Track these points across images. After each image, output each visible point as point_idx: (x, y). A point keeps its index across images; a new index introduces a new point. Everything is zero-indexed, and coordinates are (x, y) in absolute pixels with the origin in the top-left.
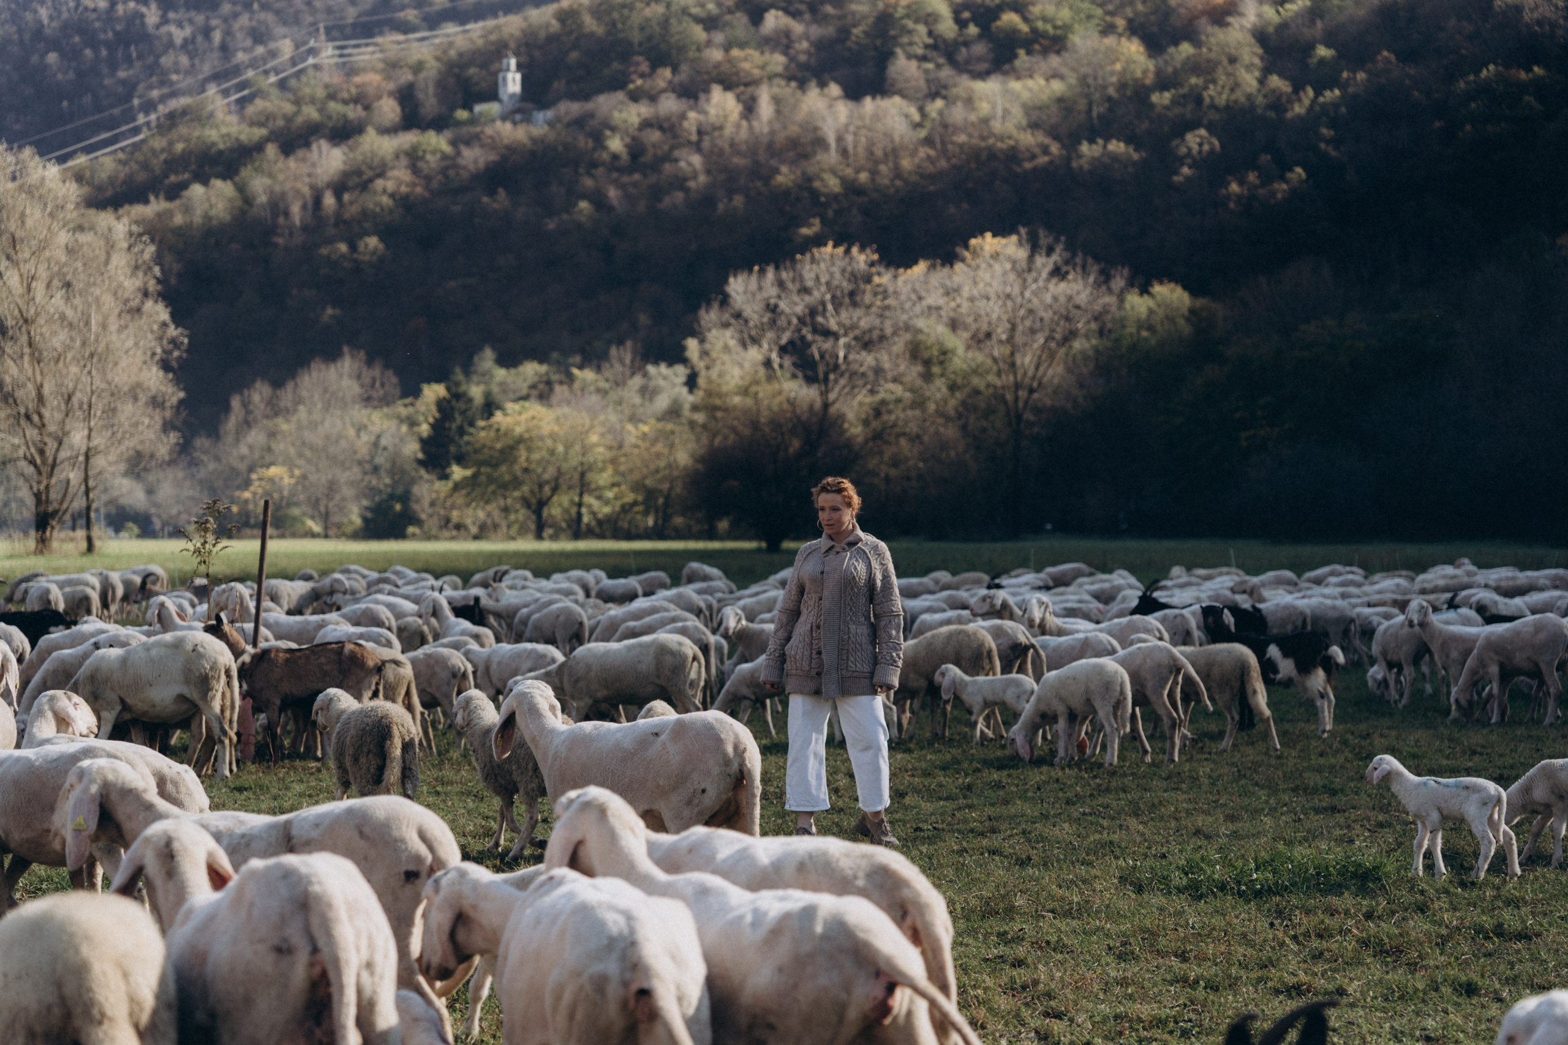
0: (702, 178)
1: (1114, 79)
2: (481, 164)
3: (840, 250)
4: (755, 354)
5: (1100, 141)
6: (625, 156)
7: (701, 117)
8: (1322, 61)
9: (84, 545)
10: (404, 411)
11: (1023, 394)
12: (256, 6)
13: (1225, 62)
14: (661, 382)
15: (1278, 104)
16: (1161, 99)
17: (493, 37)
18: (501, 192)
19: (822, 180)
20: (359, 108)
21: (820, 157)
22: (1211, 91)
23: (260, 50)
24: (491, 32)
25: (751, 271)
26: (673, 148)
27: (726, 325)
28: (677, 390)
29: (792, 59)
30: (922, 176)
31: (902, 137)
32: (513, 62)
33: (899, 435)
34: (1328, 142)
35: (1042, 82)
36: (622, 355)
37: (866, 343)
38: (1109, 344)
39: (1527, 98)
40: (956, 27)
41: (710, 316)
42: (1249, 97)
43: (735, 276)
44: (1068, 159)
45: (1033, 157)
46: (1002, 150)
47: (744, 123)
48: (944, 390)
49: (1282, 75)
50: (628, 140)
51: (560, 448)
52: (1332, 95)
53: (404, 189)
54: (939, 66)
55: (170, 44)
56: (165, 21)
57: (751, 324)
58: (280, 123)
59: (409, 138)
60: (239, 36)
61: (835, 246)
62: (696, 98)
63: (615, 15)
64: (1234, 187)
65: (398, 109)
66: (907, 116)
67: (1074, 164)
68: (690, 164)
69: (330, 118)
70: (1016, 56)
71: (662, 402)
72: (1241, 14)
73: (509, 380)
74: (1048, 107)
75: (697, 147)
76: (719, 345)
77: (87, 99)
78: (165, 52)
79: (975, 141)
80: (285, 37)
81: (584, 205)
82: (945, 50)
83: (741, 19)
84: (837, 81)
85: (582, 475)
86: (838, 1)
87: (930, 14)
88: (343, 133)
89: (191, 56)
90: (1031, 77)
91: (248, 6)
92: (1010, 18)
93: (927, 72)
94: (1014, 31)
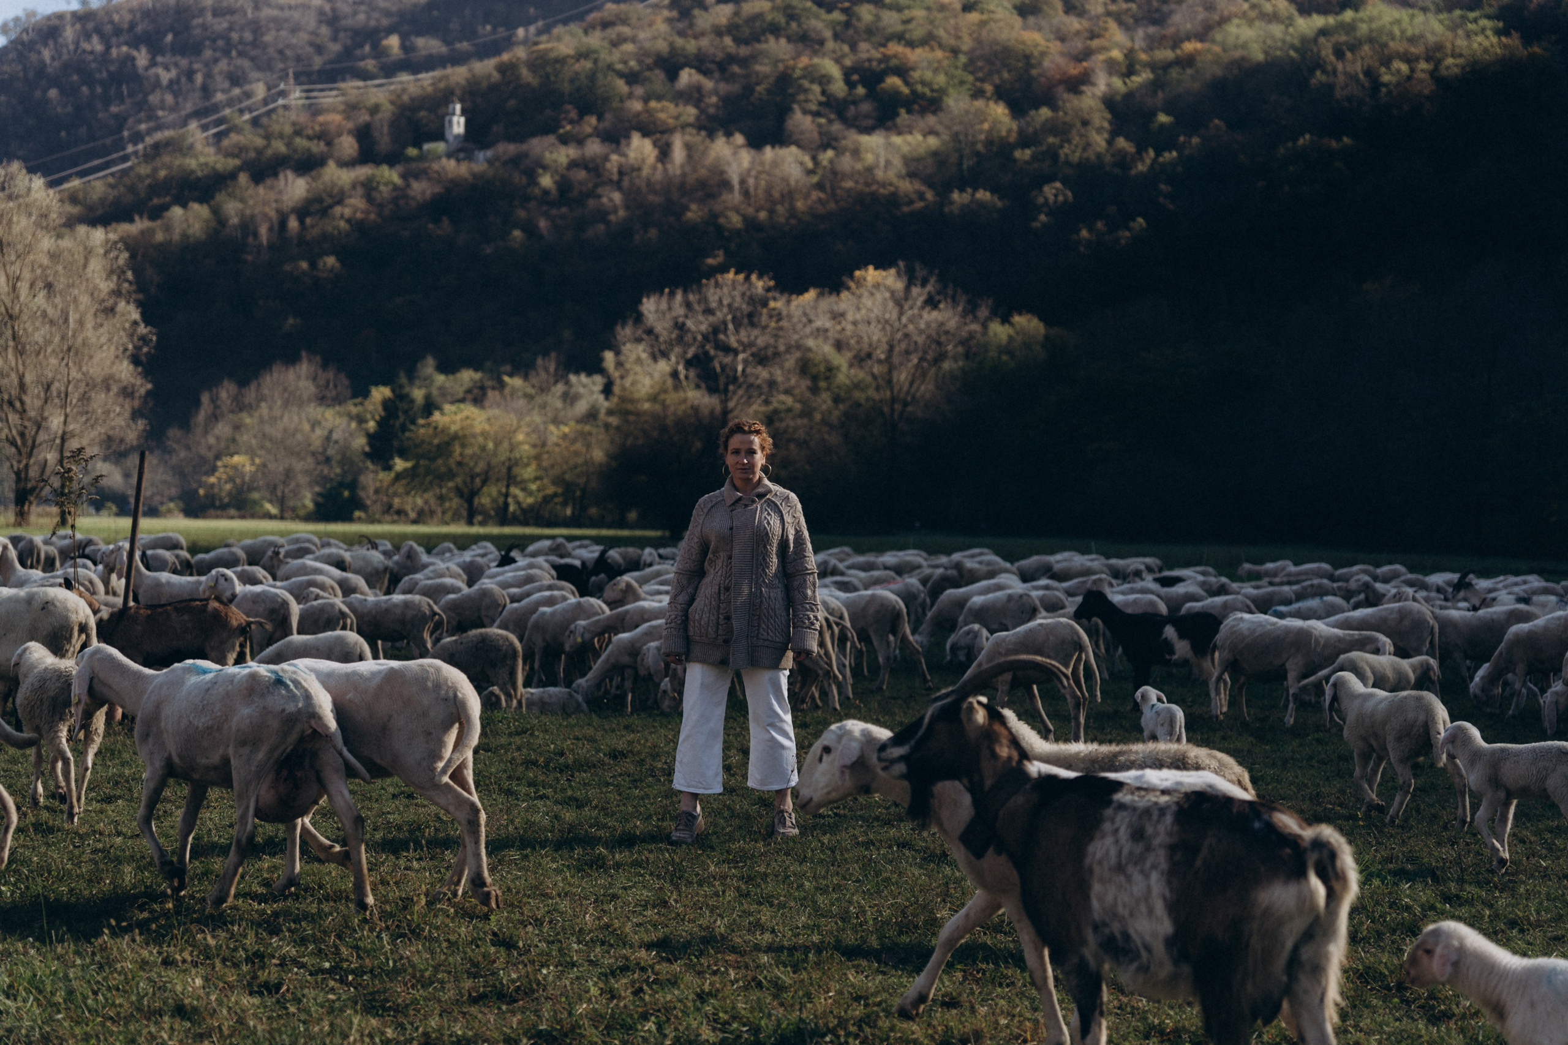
0: (622, 213)
1: (982, 137)
2: (428, 193)
3: (741, 277)
4: (664, 366)
5: (969, 190)
6: (554, 191)
7: (622, 160)
8: (1162, 126)
10: (354, 410)
11: (898, 407)
12: (234, 53)
13: (1079, 125)
14: (581, 390)
15: (1123, 162)
16: (1023, 155)
17: (442, 85)
18: (445, 220)
19: (727, 217)
20: (322, 144)
21: (725, 197)
22: (1066, 149)
23: (237, 91)
24: (439, 81)
25: (662, 293)
26: (596, 186)
27: (639, 340)
28: (595, 396)
29: (702, 111)
30: (813, 215)
31: (797, 182)
32: (458, 107)
33: (789, 441)
34: (1166, 196)
35: (920, 137)
36: (548, 365)
37: (762, 358)
38: (973, 366)
39: (1337, 164)
40: (846, 88)
41: (625, 332)
42: (1099, 156)
43: (648, 297)
44: (941, 205)
45: (911, 202)
46: (883, 195)
47: (659, 166)
48: (830, 403)
49: (1127, 138)
50: (557, 178)
51: (491, 445)
52: (1170, 156)
53: (359, 215)
54: (830, 121)
55: (157, 84)
56: (153, 64)
57: (661, 339)
58: (252, 155)
59: (364, 172)
60: (219, 78)
61: (736, 273)
62: (618, 143)
63: (549, 69)
64: (1084, 233)
65: (356, 146)
66: (801, 163)
67: (946, 210)
68: (611, 200)
69: (295, 151)
70: (898, 115)
71: (582, 407)
72: (1093, 84)
73: (448, 384)
74: (924, 159)
75: (618, 185)
76: (633, 357)
77: (83, 130)
78: (153, 91)
79: (860, 187)
80: (259, 80)
81: (517, 233)
82: (836, 107)
83: (659, 75)
84: (741, 132)
85: (510, 469)
86: (744, 62)
87: (824, 76)
88: (307, 165)
89: (176, 95)
90: (911, 133)
91: (227, 53)
92: (894, 81)
93: (820, 126)
94: (894, 93)
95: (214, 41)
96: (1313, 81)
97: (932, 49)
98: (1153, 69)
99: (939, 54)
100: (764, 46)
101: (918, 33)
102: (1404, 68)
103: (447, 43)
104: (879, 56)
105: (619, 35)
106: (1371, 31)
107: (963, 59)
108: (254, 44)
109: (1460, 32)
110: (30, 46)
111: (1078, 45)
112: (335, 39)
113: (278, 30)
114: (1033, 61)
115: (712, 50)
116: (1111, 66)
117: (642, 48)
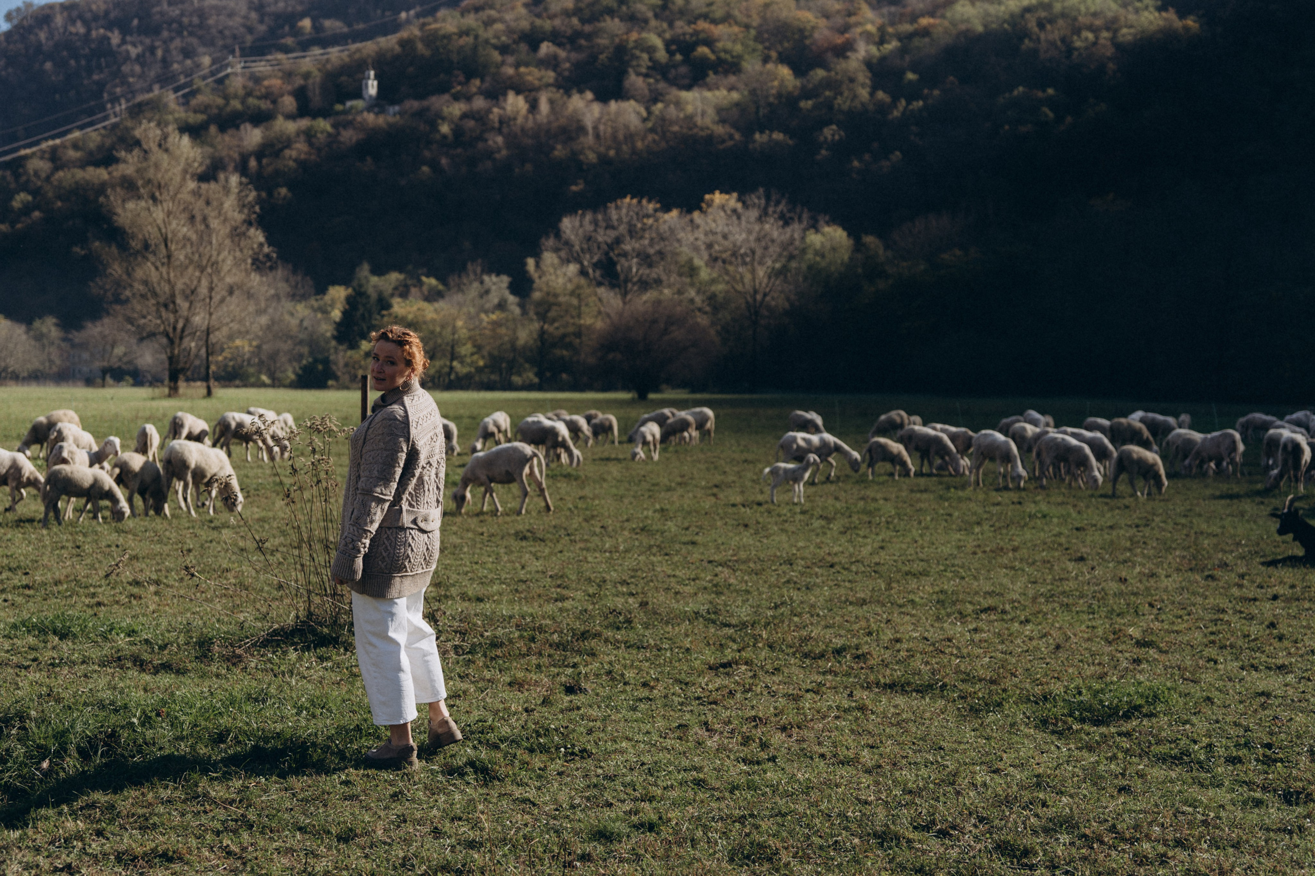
0: (504, 152)
1: (774, 91)
2: (354, 139)
3: (635, 201)
5: (767, 132)
6: (451, 137)
7: (501, 112)
8: (910, 81)
9: (204, 391)
10: (316, 304)
12: (185, 33)
13: (847, 81)
14: (492, 287)
15: (883, 109)
16: (806, 105)
17: (357, 56)
18: (369, 159)
19: (584, 155)
20: (268, 102)
21: (582, 139)
22: (839, 100)
23: (188, 62)
24: (355, 53)
25: (576, 213)
26: (483, 132)
27: (556, 250)
28: (503, 292)
29: (559, 74)
30: (651, 153)
31: (636, 127)
32: (372, 73)
34: (916, 135)
35: (725, 92)
36: (475, 268)
37: (651, 262)
39: (1043, 109)
40: (667, 56)
41: (547, 243)
42: (863, 104)
43: (566, 217)
44: (747, 143)
45: (723, 141)
46: (702, 137)
47: (530, 116)
49: (885, 91)
50: (453, 126)
51: (438, 329)
52: (918, 104)
53: (303, 156)
54: (657, 81)
55: (127, 58)
56: (124, 42)
57: (575, 248)
58: (215, 111)
59: (304, 123)
60: (174, 53)
61: (630, 198)
62: (498, 100)
63: (438, 43)
64: (856, 163)
65: (295, 104)
66: (638, 113)
67: (751, 146)
68: (496, 143)
69: (248, 108)
70: (707, 75)
71: (493, 299)
72: (855, 51)
73: (381, 283)
74: (730, 109)
75: (499, 131)
76: (549, 263)
77: (72, 93)
78: (124, 63)
79: (685, 131)
80: (205, 54)
81: (425, 169)
82: (658, 70)
83: (523, 47)
84: (591, 90)
85: (452, 346)
86: (589, 37)
87: (650, 47)
88: (260, 118)
89: (143, 65)
90: (718, 88)
91: (180, 33)
92: (703, 50)
93: (649, 84)
94: (704, 59)
95: (170, 24)
96: (1024, 47)
97: (730, 25)
98: (900, 39)
99: (736, 29)
100: (603, 24)
101: (719, 13)
102: (1090, 36)
103: (349, 25)
104: (690, 31)
105: (489, 17)
106: (1064, 8)
107: (753, 32)
108: (201, 26)
109: (1130, 8)
110: (30, 30)
111: (839, 21)
112: (261, 21)
113: (218, 15)
114: (807, 33)
115: (563, 28)
116: (867, 36)
117: (508, 27)
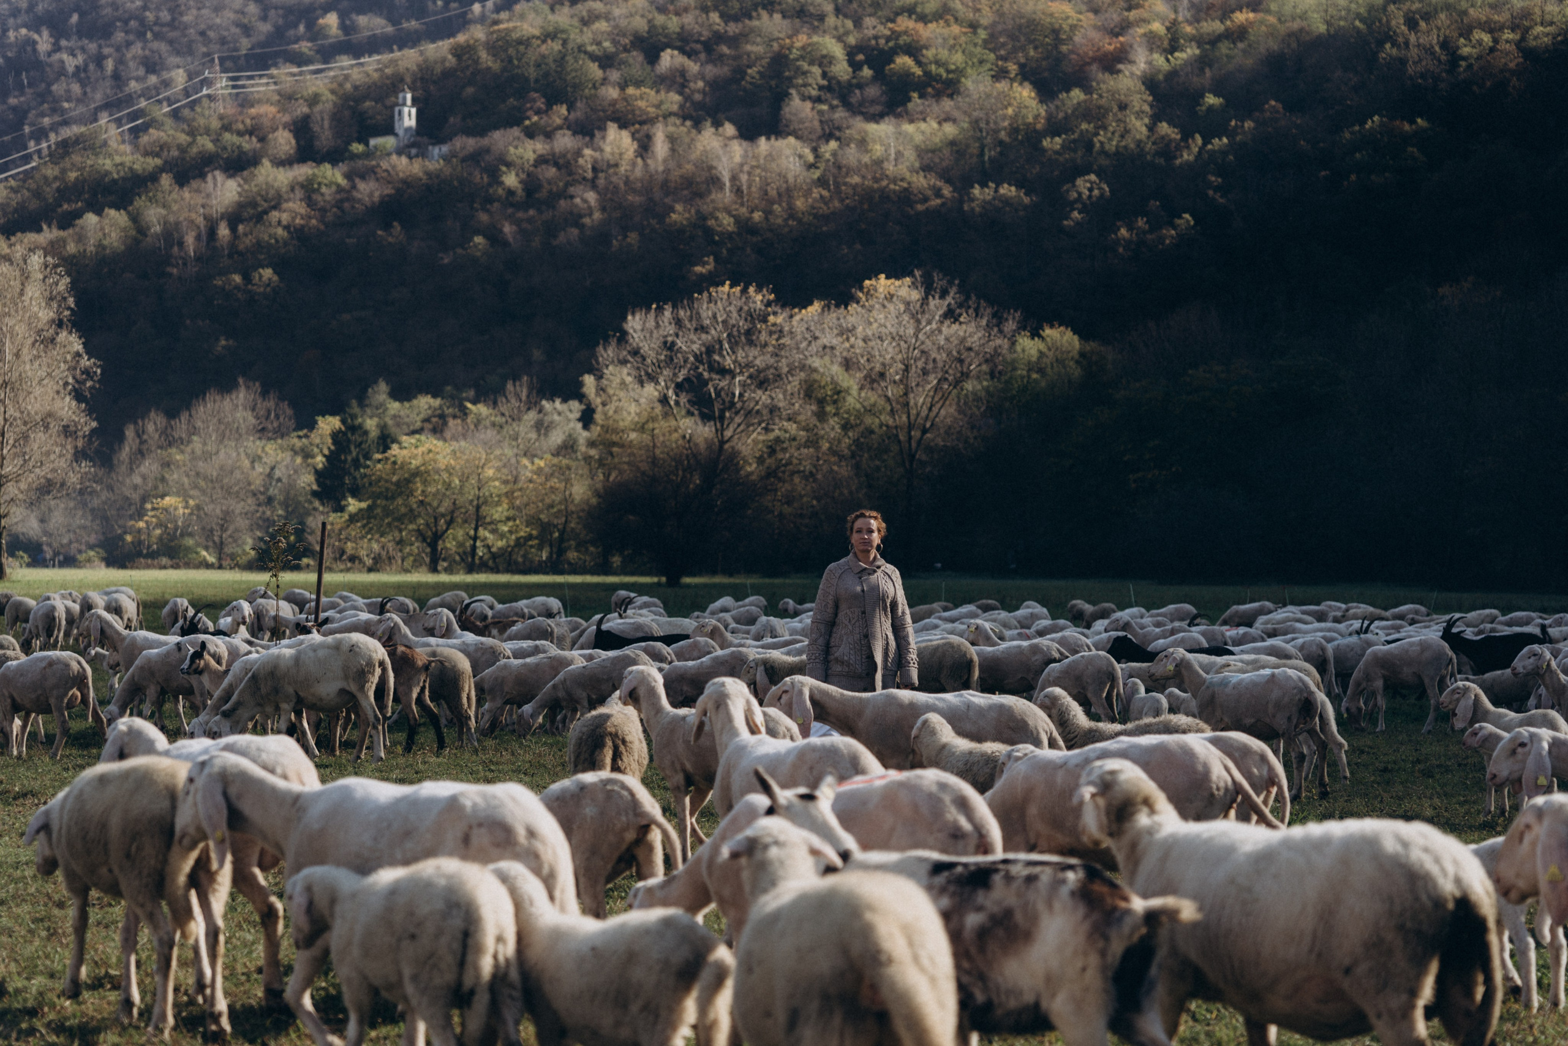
0: (597, 215)
1: (1006, 124)
2: (377, 195)
3: (737, 290)
4: (650, 391)
5: (992, 185)
6: (520, 192)
7: (597, 155)
8: (1211, 108)
10: (298, 443)
11: (916, 434)
12: (149, 35)
13: (1115, 109)
14: (556, 417)
15: (1167, 151)
16: (1053, 144)
17: (388, 72)
18: (397, 227)
19: (717, 219)
20: (254, 140)
21: (715, 195)
22: (1102, 137)
23: (153, 79)
24: (386, 66)
25: (649, 309)
26: (568, 185)
27: (624, 362)
28: (572, 425)
29: (687, 98)
30: (815, 216)
31: (796, 177)
32: (409, 96)
33: (793, 473)
34: (1217, 189)
35: (935, 125)
36: (518, 390)
37: (762, 380)
38: (1001, 386)
39: (1410, 149)
40: (850, 70)
41: (607, 353)
42: (1139, 143)
43: (633, 314)
44: (961, 202)
45: (926, 199)
46: (894, 191)
47: (639, 160)
48: (838, 429)
49: (1171, 123)
50: (523, 176)
51: (456, 482)
52: (1220, 143)
53: (298, 221)
54: (833, 108)
55: (62, 72)
56: (57, 48)
57: (648, 361)
58: (175, 153)
59: (303, 171)
60: (131, 64)
61: (731, 287)
62: (592, 135)
63: (511, 52)
64: (1123, 232)
65: (293, 141)
66: (800, 157)
67: (966, 207)
68: (585, 201)
69: (225, 148)
70: (909, 100)
71: (557, 438)
72: (1132, 62)
73: (403, 413)
74: (940, 150)
75: (593, 184)
76: (616, 381)
78: (57, 79)
79: (868, 183)
80: (178, 67)
81: (479, 240)
82: (839, 92)
83: (637, 58)
84: (731, 120)
85: (478, 507)
86: (734, 41)
87: (824, 56)
88: (238, 164)
89: (83, 84)
90: (924, 119)
91: (141, 35)
92: (904, 61)
93: (821, 113)
94: (907, 74)
95: (126, 22)
96: (1383, 55)
97: (947, 24)
98: (1200, 44)
99: (956, 29)
100: (755, 23)
101: (931, 6)
102: (1486, 38)
103: (394, 22)
104: (887, 32)
105: (590, 11)
107: (983, 34)
108: (172, 25)
111: (1114, 17)
112: (264, 18)
114: (1063, 36)
115: (697, 28)
116: (1152, 41)
117: (616, 27)
